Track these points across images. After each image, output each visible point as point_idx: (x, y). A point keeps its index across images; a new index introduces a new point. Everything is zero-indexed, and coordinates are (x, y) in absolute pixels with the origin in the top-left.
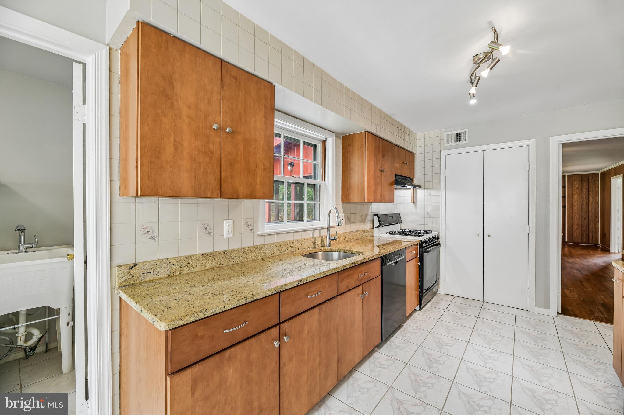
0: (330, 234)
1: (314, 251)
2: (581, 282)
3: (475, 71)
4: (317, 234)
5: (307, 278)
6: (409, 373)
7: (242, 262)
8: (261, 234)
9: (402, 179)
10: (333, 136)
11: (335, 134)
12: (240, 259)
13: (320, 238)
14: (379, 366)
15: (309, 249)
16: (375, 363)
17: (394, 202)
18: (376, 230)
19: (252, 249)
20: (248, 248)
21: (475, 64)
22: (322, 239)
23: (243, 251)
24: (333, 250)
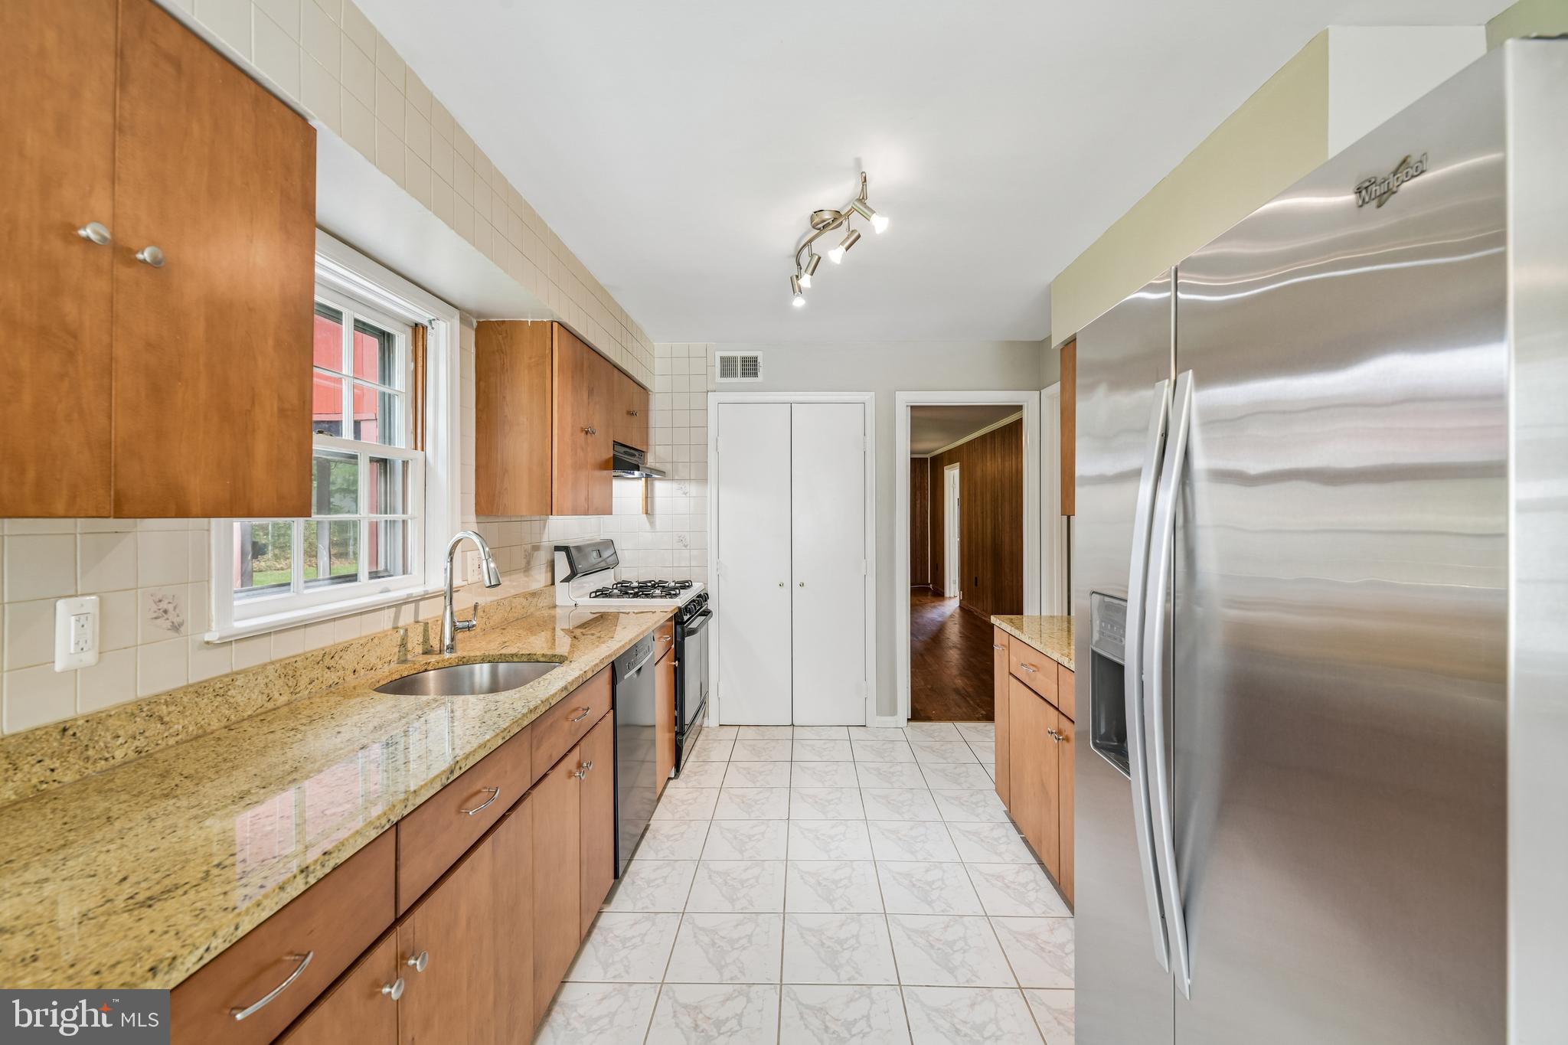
0: (455, 609)
1: (405, 670)
2: (922, 655)
3: (811, 241)
4: (407, 617)
5: (467, 757)
6: (695, 933)
7: (143, 754)
8: (219, 639)
9: (625, 453)
10: (453, 317)
11: (457, 314)
12: (137, 743)
13: (420, 628)
14: (621, 945)
15: (386, 668)
16: (607, 942)
17: (611, 513)
18: (561, 588)
19: (185, 699)
20: (170, 698)
21: (814, 227)
22: (426, 631)
23: (148, 710)
24: (468, 661)
